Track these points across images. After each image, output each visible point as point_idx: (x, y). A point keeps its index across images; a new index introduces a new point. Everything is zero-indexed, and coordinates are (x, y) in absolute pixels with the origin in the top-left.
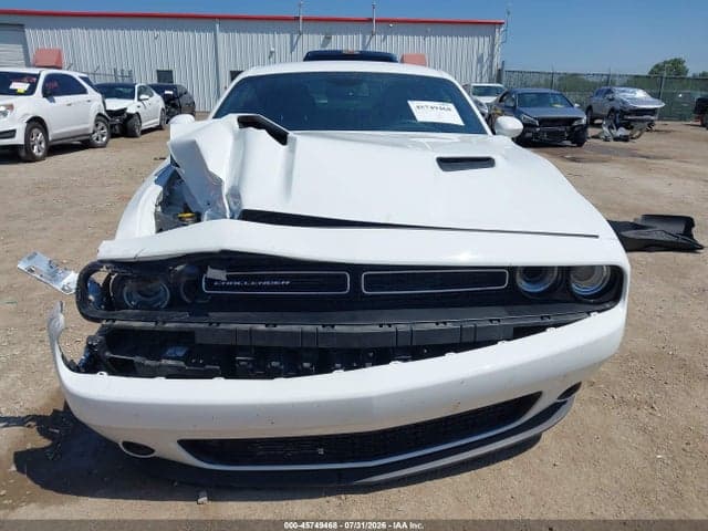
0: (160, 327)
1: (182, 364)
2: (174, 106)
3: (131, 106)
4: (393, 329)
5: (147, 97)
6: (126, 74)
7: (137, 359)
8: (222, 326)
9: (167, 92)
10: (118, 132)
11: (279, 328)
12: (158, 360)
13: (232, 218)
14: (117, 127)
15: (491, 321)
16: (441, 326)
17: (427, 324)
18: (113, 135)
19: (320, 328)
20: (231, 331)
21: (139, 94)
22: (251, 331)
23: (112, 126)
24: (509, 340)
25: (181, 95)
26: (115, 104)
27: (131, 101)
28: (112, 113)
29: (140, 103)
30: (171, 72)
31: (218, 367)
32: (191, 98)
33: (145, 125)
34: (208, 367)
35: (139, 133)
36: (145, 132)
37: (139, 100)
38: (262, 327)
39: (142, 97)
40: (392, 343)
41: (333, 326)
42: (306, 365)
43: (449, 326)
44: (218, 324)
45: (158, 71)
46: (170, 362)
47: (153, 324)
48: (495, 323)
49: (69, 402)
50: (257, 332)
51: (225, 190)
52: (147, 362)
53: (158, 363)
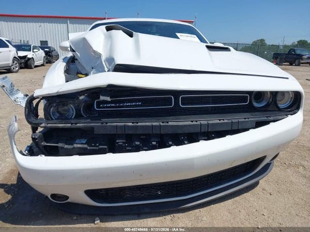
0: (74, 126)
1: (86, 146)
2: (49, 56)
3: (30, 55)
4: (198, 123)
5: (37, 50)
6: (26, 42)
7: (60, 145)
8: (108, 124)
9: (46, 50)
10: (23, 66)
11: (139, 124)
12: (72, 145)
13: (108, 71)
14: (23, 64)
15: (245, 118)
16: (222, 121)
17: (215, 120)
18: (21, 68)
19: (161, 124)
20: (114, 126)
21: (33, 50)
22: (125, 126)
23: (21, 63)
24: (254, 128)
25: (53, 51)
26: (22, 54)
27: (29, 52)
28: (21, 58)
29: (33, 53)
30: (47, 41)
31: (106, 147)
32: (57, 53)
33: (36, 63)
34: (100, 147)
35: (33, 67)
36: (36, 66)
37: (33, 52)
38: (130, 124)
39: (35, 50)
40: (198, 130)
41: (168, 122)
42: (154, 143)
43: (226, 121)
44: (107, 123)
45: (41, 41)
46: (79, 146)
47: (70, 125)
48: (247, 120)
49: (21, 172)
50: (128, 126)
51: (103, 58)
52: (66, 146)
53: (72, 147)
